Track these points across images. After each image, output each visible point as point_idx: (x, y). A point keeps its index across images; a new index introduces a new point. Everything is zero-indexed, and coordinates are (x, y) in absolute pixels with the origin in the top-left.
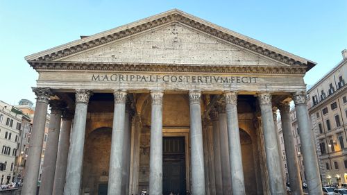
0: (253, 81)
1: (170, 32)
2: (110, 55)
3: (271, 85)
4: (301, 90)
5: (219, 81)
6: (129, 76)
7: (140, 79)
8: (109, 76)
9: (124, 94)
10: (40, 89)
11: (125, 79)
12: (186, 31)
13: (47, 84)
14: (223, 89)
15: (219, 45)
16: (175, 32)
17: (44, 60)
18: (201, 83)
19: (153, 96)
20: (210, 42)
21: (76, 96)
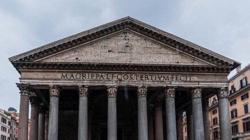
0: (188, 79)
1: (123, 38)
2: (74, 58)
3: (202, 82)
4: (225, 86)
5: (162, 79)
6: (90, 75)
7: (99, 78)
8: (74, 75)
9: (87, 89)
10: (23, 84)
11: (87, 77)
12: (136, 37)
13: (27, 81)
14: (165, 86)
15: (163, 50)
16: (127, 38)
17: (24, 61)
18: (147, 81)
19: (109, 91)
20: (155, 47)
21: (50, 90)
